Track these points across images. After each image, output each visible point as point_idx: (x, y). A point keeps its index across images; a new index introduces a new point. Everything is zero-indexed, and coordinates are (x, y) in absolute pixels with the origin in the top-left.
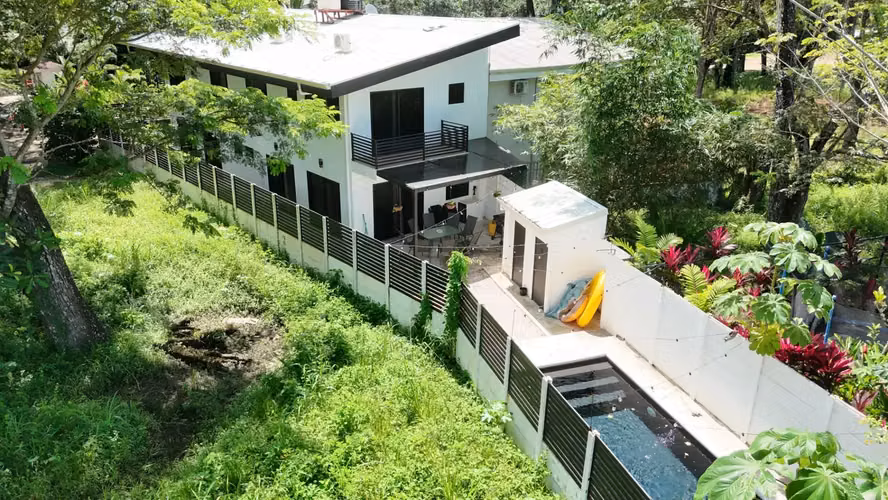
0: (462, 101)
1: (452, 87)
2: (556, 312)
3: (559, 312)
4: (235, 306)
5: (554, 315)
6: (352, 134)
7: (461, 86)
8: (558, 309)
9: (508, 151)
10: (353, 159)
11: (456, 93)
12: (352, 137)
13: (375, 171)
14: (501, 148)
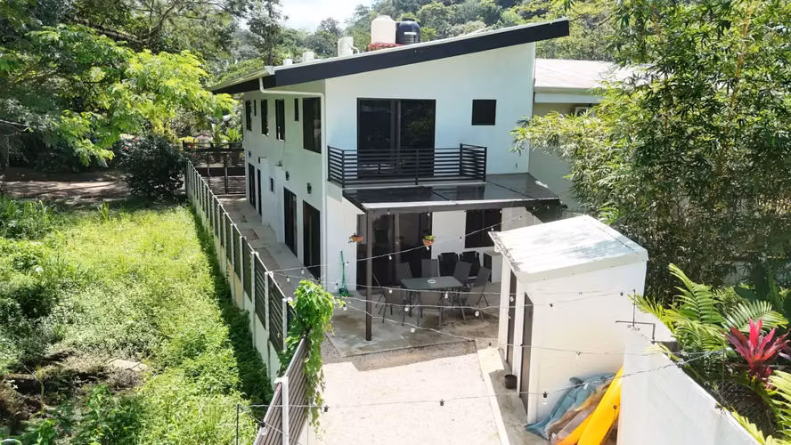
0: (493, 123)
1: (476, 103)
2: (544, 425)
3: (549, 426)
4: (135, 344)
5: (540, 430)
6: (329, 148)
7: (492, 104)
8: (548, 420)
9: (545, 186)
10: (329, 180)
11: (484, 112)
12: (329, 151)
13: (340, 190)
14: (539, 183)
